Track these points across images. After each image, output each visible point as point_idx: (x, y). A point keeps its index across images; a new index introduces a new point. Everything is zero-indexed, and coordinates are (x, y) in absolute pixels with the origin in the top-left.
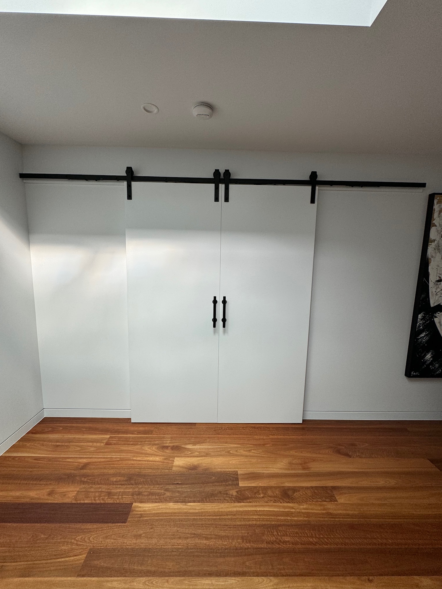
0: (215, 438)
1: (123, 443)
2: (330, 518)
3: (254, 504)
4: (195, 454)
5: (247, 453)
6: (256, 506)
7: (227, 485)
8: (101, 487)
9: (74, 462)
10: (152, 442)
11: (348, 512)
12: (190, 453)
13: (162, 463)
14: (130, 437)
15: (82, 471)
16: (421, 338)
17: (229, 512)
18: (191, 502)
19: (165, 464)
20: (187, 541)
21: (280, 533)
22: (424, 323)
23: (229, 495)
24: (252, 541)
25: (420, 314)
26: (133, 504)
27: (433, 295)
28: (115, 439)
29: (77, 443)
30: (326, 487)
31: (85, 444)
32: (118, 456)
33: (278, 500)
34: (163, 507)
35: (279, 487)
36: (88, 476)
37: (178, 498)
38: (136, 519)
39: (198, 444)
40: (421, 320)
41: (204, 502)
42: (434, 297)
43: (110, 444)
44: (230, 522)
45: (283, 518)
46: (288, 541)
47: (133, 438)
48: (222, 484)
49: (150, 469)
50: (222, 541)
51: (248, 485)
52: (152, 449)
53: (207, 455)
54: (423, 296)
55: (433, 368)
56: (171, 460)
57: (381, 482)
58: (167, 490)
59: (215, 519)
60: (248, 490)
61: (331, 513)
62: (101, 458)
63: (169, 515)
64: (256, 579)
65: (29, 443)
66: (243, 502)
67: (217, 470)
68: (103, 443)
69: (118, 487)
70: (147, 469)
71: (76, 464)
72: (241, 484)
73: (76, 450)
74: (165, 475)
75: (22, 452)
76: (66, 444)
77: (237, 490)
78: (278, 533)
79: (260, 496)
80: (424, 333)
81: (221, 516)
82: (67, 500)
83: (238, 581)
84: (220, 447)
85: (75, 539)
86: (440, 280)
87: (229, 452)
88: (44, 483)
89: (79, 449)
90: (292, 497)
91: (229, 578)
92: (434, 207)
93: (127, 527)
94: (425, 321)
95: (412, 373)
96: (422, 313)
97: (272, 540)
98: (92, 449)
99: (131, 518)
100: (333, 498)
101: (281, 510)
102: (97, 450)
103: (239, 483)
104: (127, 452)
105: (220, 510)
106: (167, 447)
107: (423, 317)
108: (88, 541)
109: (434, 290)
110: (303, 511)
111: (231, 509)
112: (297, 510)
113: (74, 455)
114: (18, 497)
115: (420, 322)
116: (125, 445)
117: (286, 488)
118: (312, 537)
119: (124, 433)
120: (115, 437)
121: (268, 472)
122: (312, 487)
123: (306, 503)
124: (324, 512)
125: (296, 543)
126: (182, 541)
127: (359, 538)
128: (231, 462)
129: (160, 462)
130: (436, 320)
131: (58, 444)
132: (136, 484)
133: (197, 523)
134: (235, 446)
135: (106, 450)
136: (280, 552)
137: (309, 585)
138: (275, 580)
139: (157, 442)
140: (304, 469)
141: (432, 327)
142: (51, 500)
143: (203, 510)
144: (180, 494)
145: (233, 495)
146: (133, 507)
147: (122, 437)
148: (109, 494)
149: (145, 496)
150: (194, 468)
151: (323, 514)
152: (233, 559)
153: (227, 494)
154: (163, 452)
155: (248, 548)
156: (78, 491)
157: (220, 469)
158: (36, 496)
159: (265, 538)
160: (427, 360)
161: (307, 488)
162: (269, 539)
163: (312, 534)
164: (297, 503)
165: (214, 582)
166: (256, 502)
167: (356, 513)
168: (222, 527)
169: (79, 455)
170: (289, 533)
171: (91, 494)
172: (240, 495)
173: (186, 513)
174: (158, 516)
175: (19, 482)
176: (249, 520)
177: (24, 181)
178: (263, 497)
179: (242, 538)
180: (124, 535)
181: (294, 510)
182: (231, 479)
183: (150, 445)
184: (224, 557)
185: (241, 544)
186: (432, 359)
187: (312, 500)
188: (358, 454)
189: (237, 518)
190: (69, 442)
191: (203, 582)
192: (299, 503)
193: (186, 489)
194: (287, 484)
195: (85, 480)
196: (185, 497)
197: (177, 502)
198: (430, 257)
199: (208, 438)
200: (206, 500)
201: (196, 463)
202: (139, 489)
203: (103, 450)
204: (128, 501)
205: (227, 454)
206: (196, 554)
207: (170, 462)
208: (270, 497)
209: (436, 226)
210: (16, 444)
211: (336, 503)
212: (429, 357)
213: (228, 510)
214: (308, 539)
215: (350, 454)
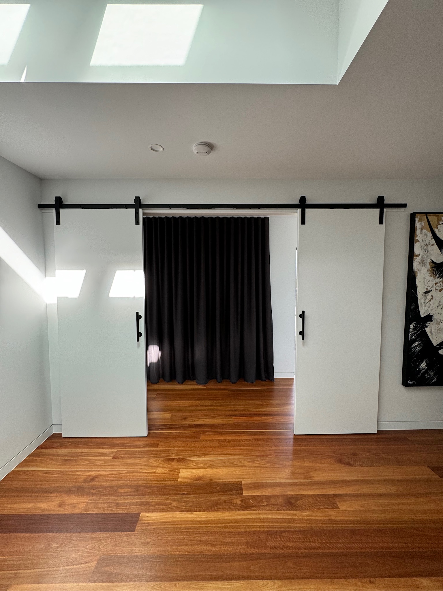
0: (219, 450)
1: (129, 456)
2: (333, 524)
3: (257, 512)
4: (200, 466)
5: (250, 464)
6: (259, 514)
7: (232, 495)
8: (110, 498)
9: (83, 475)
10: (159, 455)
11: (350, 518)
12: (195, 464)
13: (168, 475)
14: (137, 450)
15: (91, 483)
16: (414, 347)
17: (234, 519)
18: (196, 511)
19: (171, 476)
20: (194, 548)
21: (284, 539)
22: (415, 333)
23: (233, 503)
24: (257, 547)
25: (411, 324)
26: (141, 513)
27: (422, 306)
28: (122, 453)
29: (85, 457)
30: (328, 495)
31: (93, 458)
32: (125, 469)
33: (281, 508)
34: (170, 516)
35: (282, 496)
36: (97, 488)
37: (184, 507)
38: (144, 528)
39: (203, 456)
40: (413, 330)
41: (209, 511)
42: (423, 307)
43: (118, 458)
44: (234, 529)
45: (286, 525)
46: (292, 547)
47: (139, 451)
48: (227, 494)
49: (156, 480)
50: (227, 547)
51: (252, 494)
52: (158, 461)
53: (212, 466)
54: (413, 307)
55: (429, 376)
56: (176, 472)
57: (382, 489)
58: (173, 500)
59: (220, 527)
60: (252, 498)
61: (333, 519)
62: (109, 471)
63: (176, 523)
64: (261, 582)
65: (38, 458)
66: (248, 511)
67: (222, 480)
68: (111, 456)
69: (126, 498)
70: (153, 480)
71: (85, 477)
72: (245, 493)
73: (84, 463)
74: (171, 486)
75: (33, 466)
76: (75, 458)
77: (241, 499)
78: (281, 539)
79: (264, 504)
80: (417, 343)
81: (226, 523)
82: (77, 511)
83: (244, 584)
84: (224, 458)
85: (85, 547)
86: (427, 291)
87: (233, 463)
88: (55, 495)
89: (87, 462)
90: (295, 505)
91: (235, 582)
92: (416, 225)
93: (135, 535)
94: (417, 330)
95: (409, 382)
96: (413, 324)
97: (276, 545)
98: (100, 463)
99: (138, 527)
100: (335, 505)
101: (284, 517)
102: (104, 463)
103: (243, 493)
104: (134, 465)
105: (225, 518)
106: (172, 460)
107: (414, 327)
108: (98, 549)
109: (422, 301)
110: (306, 518)
111: (235, 517)
112: (300, 517)
113: (82, 469)
114: (30, 509)
115: (411, 332)
116: (132, 458)
117: (289, 496)
118: (315, 542)
119: (130, 446)
120: (122, 450)
121: (271, 481)
122: (314, 495)
123: (308, 510)
124: (327, 518)
125: (299, 548)
126: (189, 547)
127: (360, 542)
128: (235, 473)
129: (166, 474)
130: (427, 330)
131: (67, 458)
132: (143, 495)
133: (203, 531)
134: (239, 457)
135: (113, 463)
136: (284, 557)
137: (312, 587)
138: (278, 583)
139: (163, 455)
140: (307, 478)
141: (424, 337)
142: (62, 511)
143: (208, 519)
144: (185, 504)
145: (237, 504)
146: (141, 517)
147: (129, 450)
148: (117, 505)
149: (152, 505)
150: (199, 479)
151: (325, 520)
152: (238, 564)
153: (232, 503)
154: (168, 464)
155: (253, 554)
156: (87, 503)
157: (224, 479)
158: (47, 508)
159: (269, 544)
160: (422, 369)
161: (309, 496)
162: (273, 545)
163: (315, 540)
164: (300, 510)
165: (220, 585)
166: (260, 510)
167: (358, 519)
168: (227, 534)
169: (88, 468)
170: (292, 539)
171: (100, 505)
172: (245, 504)
173: (192, 521)
174: (165, 525)
175: (30, 495)
176: (253, 527)
177: (42, 211)
178: (266, 505)
179: (247, 544)
180: (132, 543)
181: (296, 517)
182: (235, 489)
183: (156, 458)
184: (229, 562)
185: (245, 550)
186: (426, 368)
187: (315, 508)
188: (359, 463)
189: (242, 526)
190: (78, 456)
191: (210, 585)
192: (302, 510)
193: (191, 498)
194: (290, 493)
195: (94, 491)
196: (191, 506)
197: (184, 511)
198: (416, 270)
199: (213, 450)
200: (211, 509)
201: (201, 475)
202: (146, 500)
203: (110, 464)
204: (136, 511)
205: (232, 465)
206: (202, 559)
207: (176, 473)
208: (273, 505)
209: (419, 242)
210: (27, 459)
211: (338, 510)
212: (423, 366)
213: (233, 518)
214: (311, 544)
215: (352, 463)
